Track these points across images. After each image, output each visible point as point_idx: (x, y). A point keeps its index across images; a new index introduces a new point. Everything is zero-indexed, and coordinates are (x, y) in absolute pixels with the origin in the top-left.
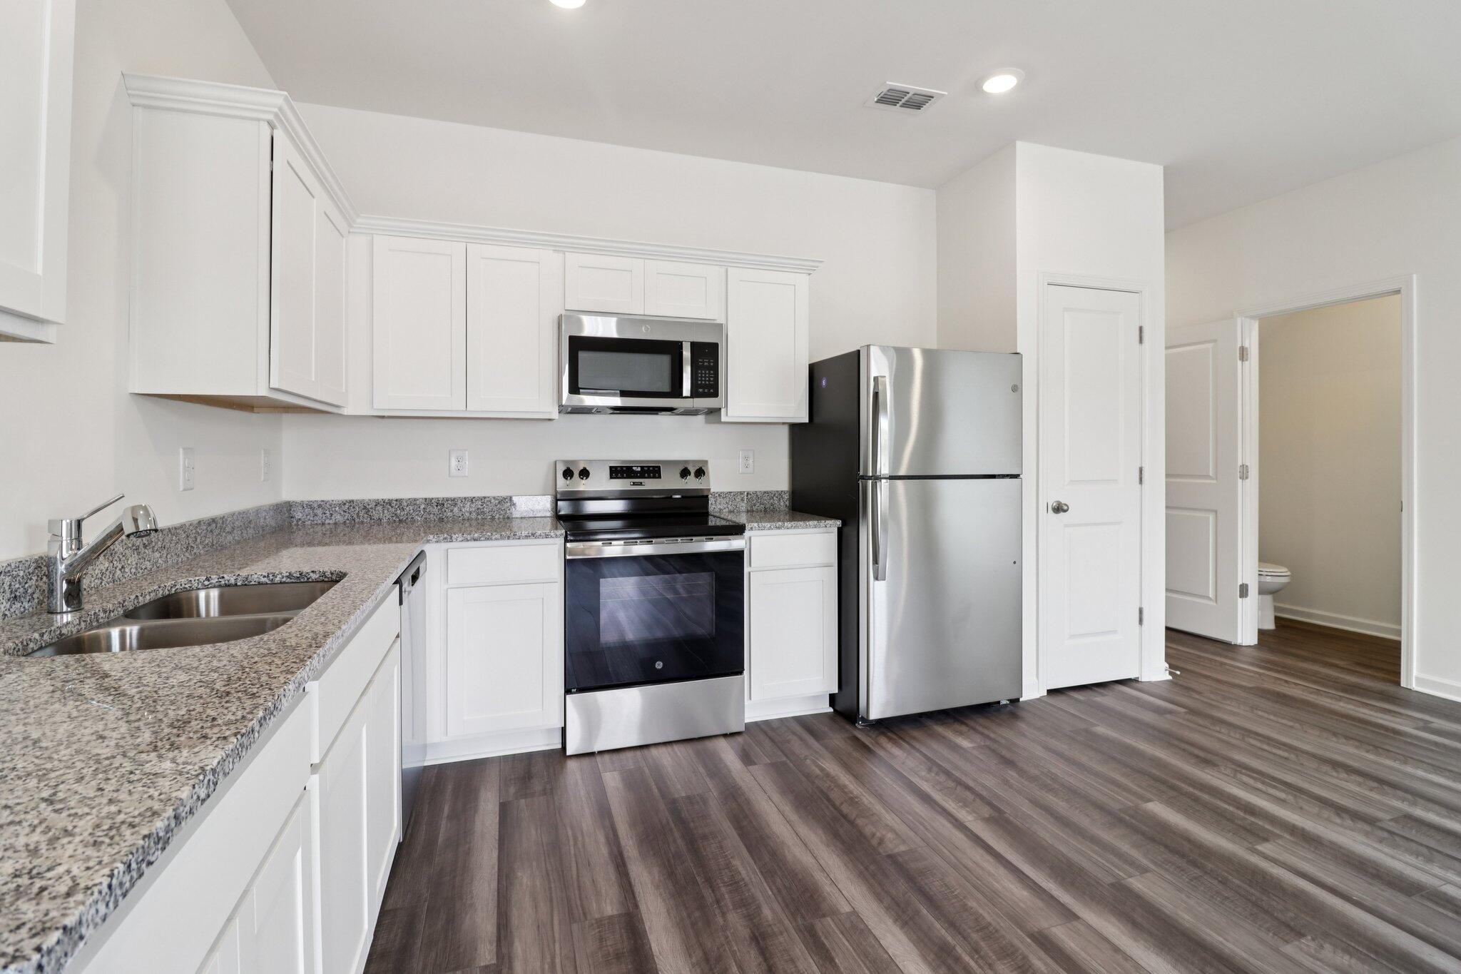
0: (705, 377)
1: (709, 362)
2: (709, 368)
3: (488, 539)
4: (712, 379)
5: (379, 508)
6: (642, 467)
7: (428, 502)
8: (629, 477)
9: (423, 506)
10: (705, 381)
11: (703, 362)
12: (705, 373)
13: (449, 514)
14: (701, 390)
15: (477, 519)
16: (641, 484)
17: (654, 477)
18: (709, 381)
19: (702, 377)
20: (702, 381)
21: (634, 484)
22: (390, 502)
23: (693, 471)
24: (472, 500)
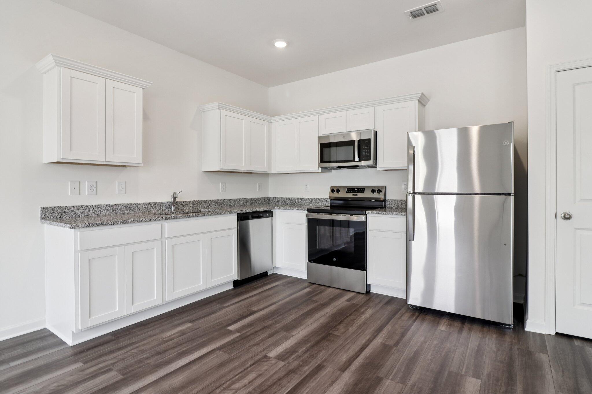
0: (366, 153)
1: (367, 147)
2: (367, 149)
3: (288, 209)
4: (368, 153)
5: (287, 200)
6: (358, 189)
7: (298, 199)
8: (353, 192)
9: (297, 200)
10: (366, 154)
11: (365, 147)
12: (366, 151)
13: (303, 203)
14: (364, 158)
15: (310, 205)
16: (356, 195)
17: (362, 193)
18: (367, 154)
19: (364, 153)
20: (364, 154)
21: (354, 195)
22: (289, 199)
23: (377, 190)
24: (309, 199)
